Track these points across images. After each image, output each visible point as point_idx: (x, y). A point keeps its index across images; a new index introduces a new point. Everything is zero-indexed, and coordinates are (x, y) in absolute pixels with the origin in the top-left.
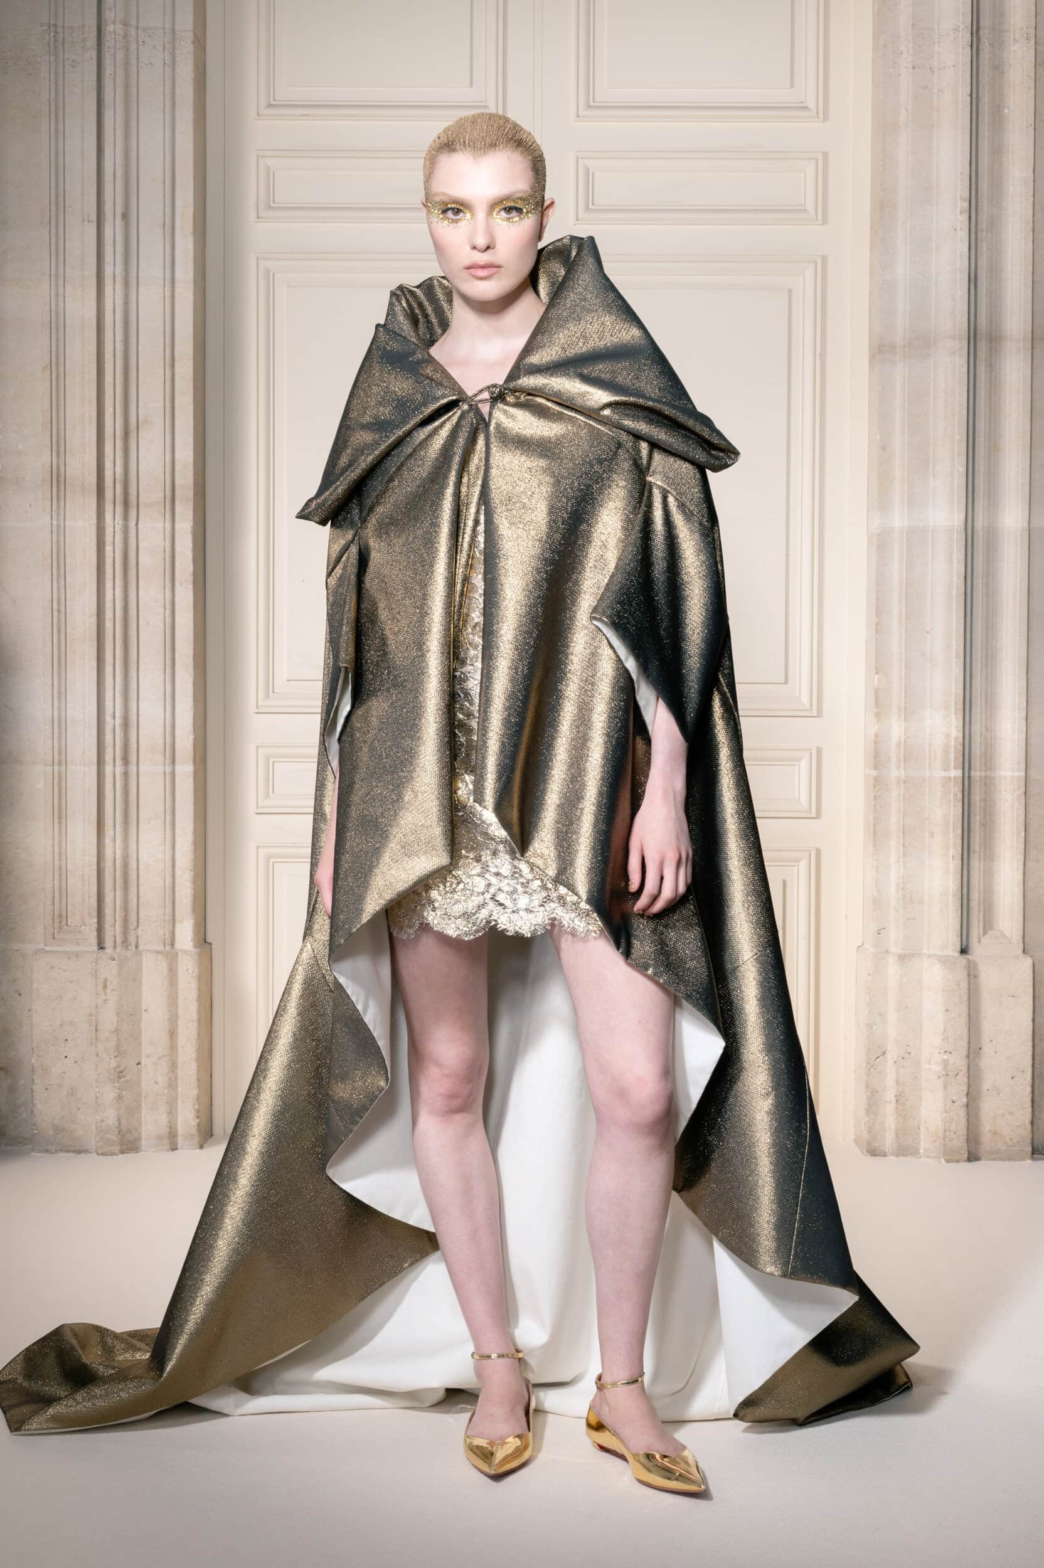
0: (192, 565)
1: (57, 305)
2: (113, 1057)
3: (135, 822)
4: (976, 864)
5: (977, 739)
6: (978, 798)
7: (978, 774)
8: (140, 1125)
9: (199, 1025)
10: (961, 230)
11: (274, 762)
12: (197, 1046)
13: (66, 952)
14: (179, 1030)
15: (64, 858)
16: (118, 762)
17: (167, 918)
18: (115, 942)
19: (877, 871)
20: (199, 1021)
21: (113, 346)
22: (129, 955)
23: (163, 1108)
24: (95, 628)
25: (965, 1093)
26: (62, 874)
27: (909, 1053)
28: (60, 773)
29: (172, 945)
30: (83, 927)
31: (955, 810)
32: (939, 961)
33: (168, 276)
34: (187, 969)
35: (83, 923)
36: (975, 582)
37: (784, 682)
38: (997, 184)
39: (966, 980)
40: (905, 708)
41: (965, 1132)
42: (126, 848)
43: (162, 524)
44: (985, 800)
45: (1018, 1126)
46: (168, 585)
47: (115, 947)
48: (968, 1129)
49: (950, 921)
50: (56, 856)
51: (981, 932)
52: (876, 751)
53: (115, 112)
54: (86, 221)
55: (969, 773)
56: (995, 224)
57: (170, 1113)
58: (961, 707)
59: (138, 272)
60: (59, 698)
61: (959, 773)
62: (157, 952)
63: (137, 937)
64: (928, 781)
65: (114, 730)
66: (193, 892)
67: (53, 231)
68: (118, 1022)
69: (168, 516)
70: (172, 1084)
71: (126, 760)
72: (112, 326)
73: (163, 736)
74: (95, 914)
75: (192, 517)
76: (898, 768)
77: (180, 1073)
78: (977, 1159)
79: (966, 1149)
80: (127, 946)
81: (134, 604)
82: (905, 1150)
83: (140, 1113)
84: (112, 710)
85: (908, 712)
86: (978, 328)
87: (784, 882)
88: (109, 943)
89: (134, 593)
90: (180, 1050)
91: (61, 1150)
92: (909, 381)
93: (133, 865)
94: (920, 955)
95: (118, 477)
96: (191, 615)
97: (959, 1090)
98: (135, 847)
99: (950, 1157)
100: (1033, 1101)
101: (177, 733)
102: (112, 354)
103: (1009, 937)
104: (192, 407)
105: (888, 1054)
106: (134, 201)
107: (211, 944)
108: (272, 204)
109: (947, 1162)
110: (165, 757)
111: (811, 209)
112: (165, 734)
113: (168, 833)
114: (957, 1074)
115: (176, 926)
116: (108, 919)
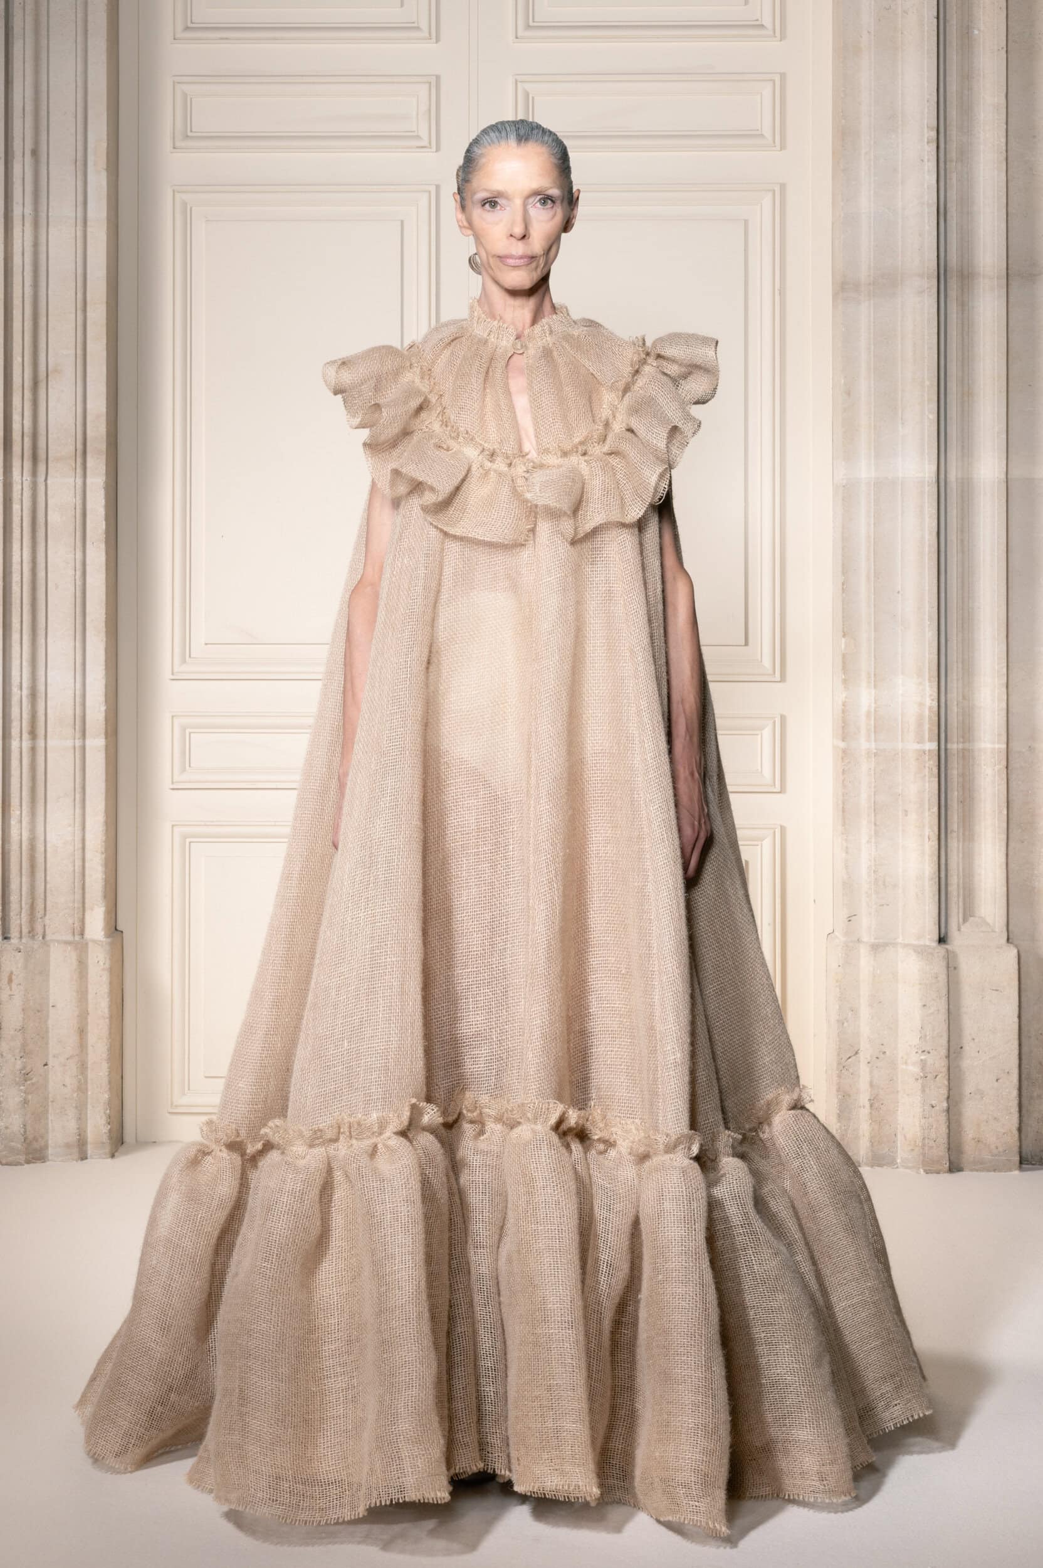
0: (104, 523)
2: (18, 1058)
3: (43, 801)
4: (954, 844)
5: (954, 709)
6: (955, 772)
7: (955, 746)
8: (47, 1132)
9: (110, 1022)
10: (928, 160)
11: (190, 733)
12: (109, 1044)
14: (89, 1028)
16: (25, 736)
17: (76, 905)
18: (21, 932)
19: (847, 853)
20: (111, 1017)
21: (21, 291)
22: (36, 947)
23: (72, 1113)
25: (946, 1096)
27: (884, 1053)
29: (82, 934)
31: (930, 786)
32: (915, 951)
33: (80, 214)
34: (98, 960)
36: (948, 538)
37: (744, 644)
38: (967, 109)
39: (944, 971)
40: (875, 675)
41: (946, 1141)
42: (32, 830)
43: (73, 479)
44: (964, 775)
45: (1004, 1134)
46: (79, 544)
47: (21, 937)
48: (949, 1137)
49: (927, 908)
51: (961, 920)
52: (844, 721)
53: (24, 44)
55: (946, 746)
56: (966, 154)
57: (79, 1119)
58: (936, 673)
59: (48, 212)
61: (934, 746)
62: (67, 943)
63: (44, 926)
64: (900, 754)
65: (21, 701)
66: (104, 877)
68: (24, 1019)
69: (79, 471)
70: (82, 1087)
71: (33, 734)
72: (21, 270)
73: (73, 708)
75: (104, 471)
76: (868, 741)
77: (90, 1075)
78: (960, 1169)
79: (948, 1159)
80: (33, 936)
81: (43, 565)
82: (881, 1159)
83: (47, 1118)
84: (19, 681)
85: (878, 679)
86: (949, 266)
88: (14, 933)
89: (44, 555)
90: (90, 1049)
92: (874, 323)
93: (40, 847)
94: (895, 945)
95: (26, 430)
96: (103, 576)
97: (938, 1093)
98: (43, 829)
99: (931, 1168)
100: (1020, 1106)
101: (88, 704)
102: (21, 299)
103: (991, 924)
104: (104, 354)
105: (861, 1055)
106: (44, 137)
107: (122, 932)
108: (189, 134)
109: (927, 1173)
110: (75, 729)
111: (767, 133)
112: (75, 705)
113: (78, 811)
114: (936, 1076)
115: (86, 914)
116: (14, 906)
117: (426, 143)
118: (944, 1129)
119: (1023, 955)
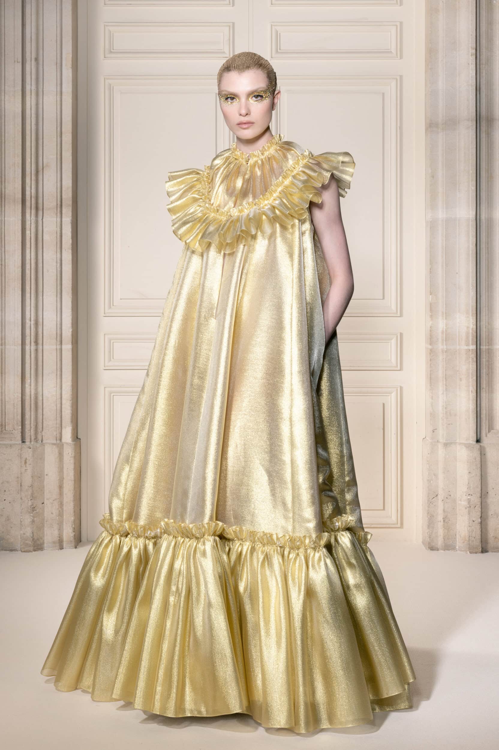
0: (71, 240)
1: (1, 106)
2: (30, 500)
3: (41, 375)
4: (484, 395)
5: (484, 330)
6: (484, 360)
7: (484, 347)
8: (44, 536)
9: (74, 483)
10: (471, 64)
11: (113, 342)
12: (74, 493)
13: (5, 444)
14: (64, 485)
15: (4, 394)
16: (33, 343)
17: (58, 426)
18: (31, 439)
19: (432, 399)
20: (75, 480)
21: (30, 127)
22: (38, 446)
23: (56, 527)
24: (20, 274)
25: (480, 516)
26: (3, 403)
27: (450, 495)
28: (1, 350)
29: (61, 440)
30: (14, 431)
31: (473, 367)
32: (465, 446)
33: (59, 90)
34: (69, 452)
35: (14, 429)
36: (481, 247)
37: (382, 298)
38: (490, 39)
39: (480, 456)
40: (446, 313)
41: (480, 537)
42: (36, 389)
43: (56, 219)
44: (488, 361)
46: (59, 250)
49: (471, 425)
51: (487, 431)
52: (431, 336)
53: (31, 6)
54: (16, 62)
55: (480, 347)
56: (490, 61)
57: (59, 529)
58: (475, 312)
60: (2, 310)
61: (474, 347)
62: (53, 444)
63: (42, 436)
64: (458, 351)
65: (31, 327)
66: (71, 412)
68: (32, 481)
69: (59, 214)
70: (61, 515)
71: (36, 343)
72: (30, 116)
73: (56, 330)
74: (20, 424)
75: (71, 215)
76: (442, 345)
77: (65, 508)
78: (487, 551)
79: (481, 546)
80: (37, 441)
81: (41, 260)
82: (449, 547)
83: (44, 529)
84: (29, 317)
85: (447, 315)
86: (481, 115)
87: (384, 404)
88: (27, 440)
89: (41, 255)
90: (64, 495)
91: (2, 550)
92: (445, 142)
93: (40, 398)
94: (455, 443)
95: (32, 195)
96: (70, 266)
97: (476, 515)
98: (41, 388)
99: (472, 551)
101: (63, 328)
102: (30, 131)
104: (71, 157)
105: (439, 496)
106: (41, 51)
107: (80, 439)
108: (112, 51)
109: (471, 553)
110: (57, 340)
111: (394, 51)
112: (57, 329)
113: (59, 380)
114: (475, 507)
115: (63, 430)
116: (27, 426)
118: (479, 532)
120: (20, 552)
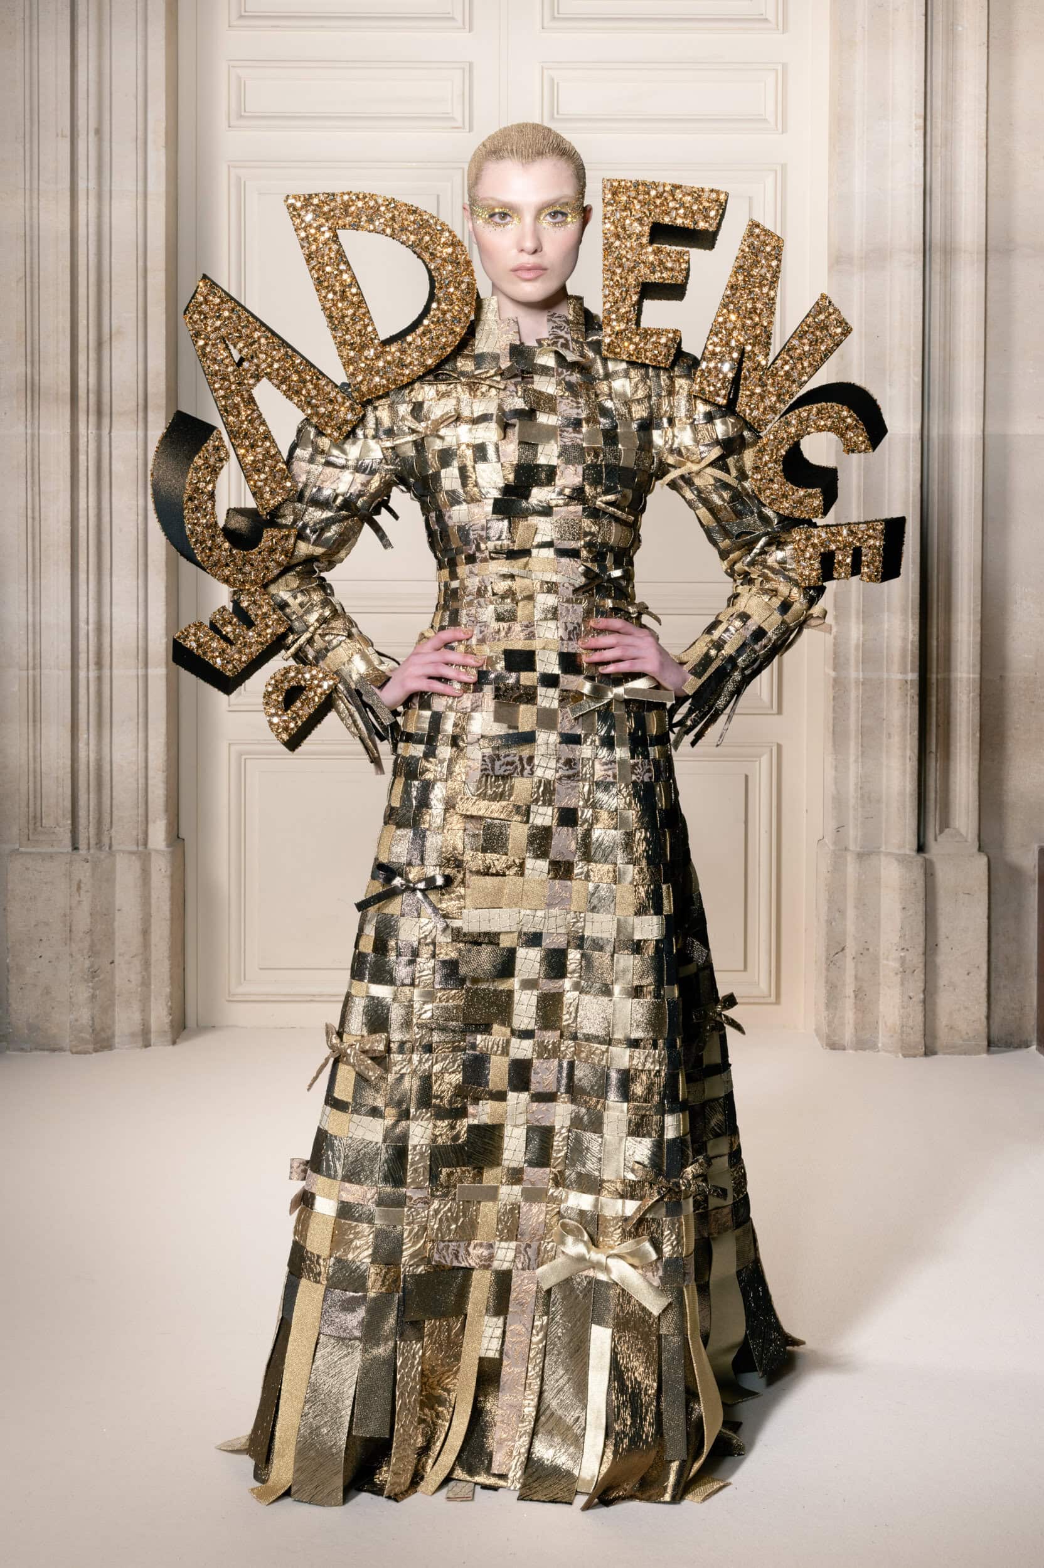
1: (31, 218)
2: (86, 957)
3: (109, 725)
4: (933, 765)
5: (933, 642)
6: (935, 699)
7: (935, 676)
8: (114, 1022)
9: (172, 924)
10: (916, 145)
12: (170, 944)
13: (39, 853)
14: (152, 929)
15: (39, 760)
16: (92, 667)
17: (140, 819)
18: (89, 844)
19: (836, 770)
20: (172, 919)
21: (86, 259)
22: (102, 857)
23: (136, 1006)
24: (69, 535)
25: (922, 989)
26: (37, 776)
27: (868, 949)
28: (34, 677)
29: (145, 844)
30: (58, 828)
31: (913, 712)
32: (896, 859)
33: (141, 189)
34: (160, 868)
35: (58, 825)
38: (951, 100)
39: (923, 877)
40: (863, 612)
41: (922, 1028)
42: (99, 751)
43: (135, 432)
44: (942, 701)
45: (974, 1021)
46: (141, 491)
47: (89, 849)
48: (925, 1025)
49: (908, 820)
50: (31, 759)
51: (938, 832)
52: (835, 653)
53: (88, 30)
54: (60, 135)
55: (926, 676)
56: (949, 139)
57: (143, 1011)
58: (917, 610)
59: (111, 186)
60: (34, 603)
61: (916, 676)
62: (132, 853)
63: (111, 838)
64: (885, 684)
65: (88, 635)
66: (165, 793)
67: (28, 145)
68: (92, 923)
69: (141, 424)
70: (146, 983)
71: (99, 664)
72: (85, 240)
73: (136, 640)
74: (69, 815)
76: (857, 671)
77: (153, 971)
78: (934, 1053)
79: (923, 1044)
80: (101, 847)
81: (108, 510)
82: (864, 1044)
83: (114, 1011)
84: (86, 616)
85: (867, 616)
86: (933, 241)
87: (746, 777)
88: (82, 844)
89: (108, 500)
90: (153, 947)
91: (36, 1049)
93: (107, 767)
94: (879, 853)
95: (91, 387)
97: (916, 986)
98: (109, 750)
99: (908, 1052)
100: (989, 996)
101: (150, 637)
102: (85, 267)
103: (965, 835)
104: (164, 317)
105: (847, 950)
106: (107, 116)
107: (184, 840)
108: (243, 114)
109: (905, 1057)
110: (138, 660)
111: (770, 117)
112: (138, 638)
113: (141, 735)
114: (914, 971)
115: (149, 826)
116: (82, 821)
117: (459, 124)
119: (992, 865)
120: (68, 1053)
